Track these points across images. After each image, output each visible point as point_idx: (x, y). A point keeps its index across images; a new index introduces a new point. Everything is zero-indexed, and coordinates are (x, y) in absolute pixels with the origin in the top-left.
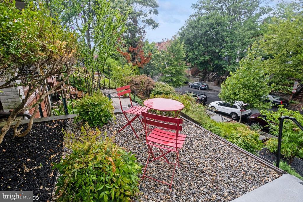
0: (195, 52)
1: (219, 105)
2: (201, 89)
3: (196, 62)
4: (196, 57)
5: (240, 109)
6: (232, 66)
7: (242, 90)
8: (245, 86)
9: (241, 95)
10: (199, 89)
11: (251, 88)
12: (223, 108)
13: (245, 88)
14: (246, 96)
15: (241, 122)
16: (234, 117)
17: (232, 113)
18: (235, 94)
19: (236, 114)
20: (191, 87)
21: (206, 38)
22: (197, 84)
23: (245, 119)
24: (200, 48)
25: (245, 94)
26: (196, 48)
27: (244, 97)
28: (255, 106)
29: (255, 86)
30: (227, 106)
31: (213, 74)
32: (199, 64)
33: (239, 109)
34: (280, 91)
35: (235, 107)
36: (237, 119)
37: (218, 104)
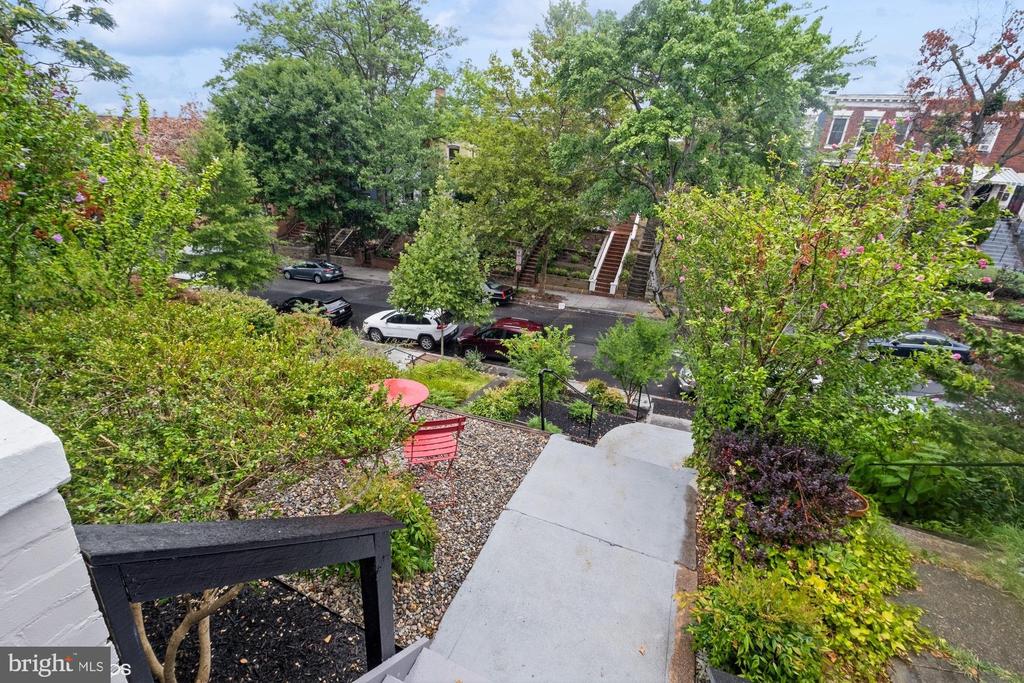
0: (286, 171)
1: (388, 321)
2: (322, 282)
3: (293, 202)
4: (292, 189)
5: (436, 325)
6: (395, 215)
7: (436, 284)
8: (440, 274)
9: (437, 294)
10: (318, 279)
11: (453, 277)
12: (400, 328)
13: (441, 277)
14: (448, 296)
15: (446, 354)
16: (426, 343)
17: (422, 336)
18: (424, 294)
19: (429, 337)
20: (291, 278)
21: (312, 130)
22: (308, 266)
23: (450, 346)
24: (298, 158)
25: (445, 291)
26: (287, 159)
27: (442, 297)
28: (467, 316)
29: (457, 273)
30: (407, 323)
31: (344, 234)
32: (305, 209)
33: (434, 325)
34: (497, 269)
35: (426, 322)
36: (435, 348)
37: (385, 320)
